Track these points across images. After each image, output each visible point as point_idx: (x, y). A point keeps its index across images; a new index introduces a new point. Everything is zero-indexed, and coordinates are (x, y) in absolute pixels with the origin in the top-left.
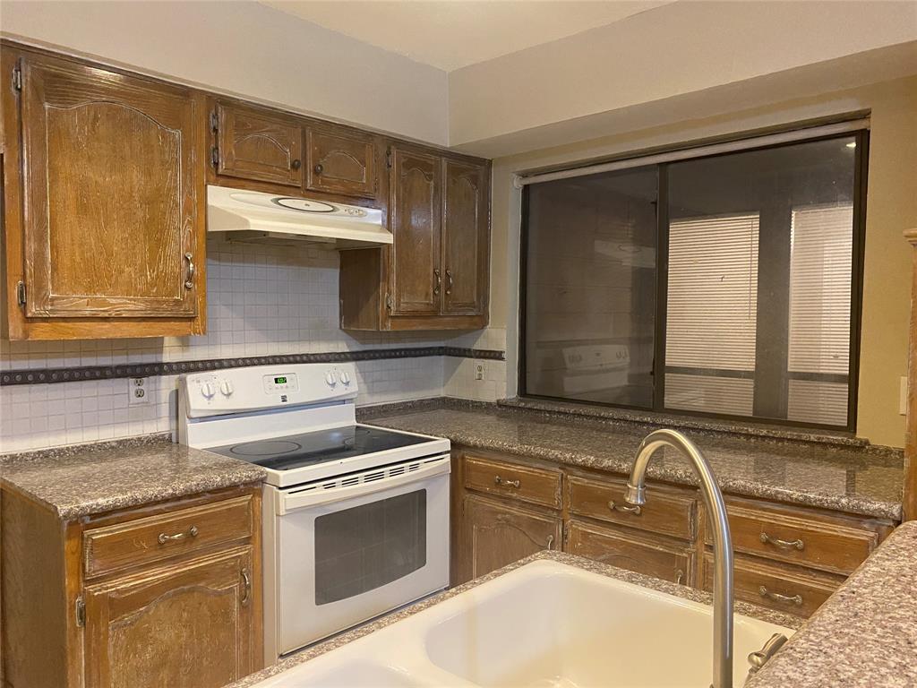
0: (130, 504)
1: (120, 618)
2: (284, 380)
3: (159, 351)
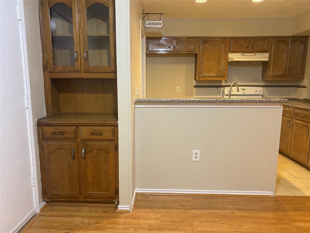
2: (245, 90)
3: (221, 83)
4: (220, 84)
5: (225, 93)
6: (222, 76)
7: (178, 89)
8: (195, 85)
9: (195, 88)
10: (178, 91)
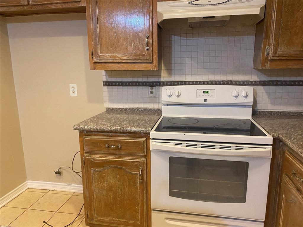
0: (95, 130)
1: (94, 168)
2: (208, 92)
3: (160, 76)
4: (155, 80)
5: (162, 100)
6: (145, 60)
7: (73, 88)
8: (105, 80)
9: (106, 87)
10: (74, 92)
